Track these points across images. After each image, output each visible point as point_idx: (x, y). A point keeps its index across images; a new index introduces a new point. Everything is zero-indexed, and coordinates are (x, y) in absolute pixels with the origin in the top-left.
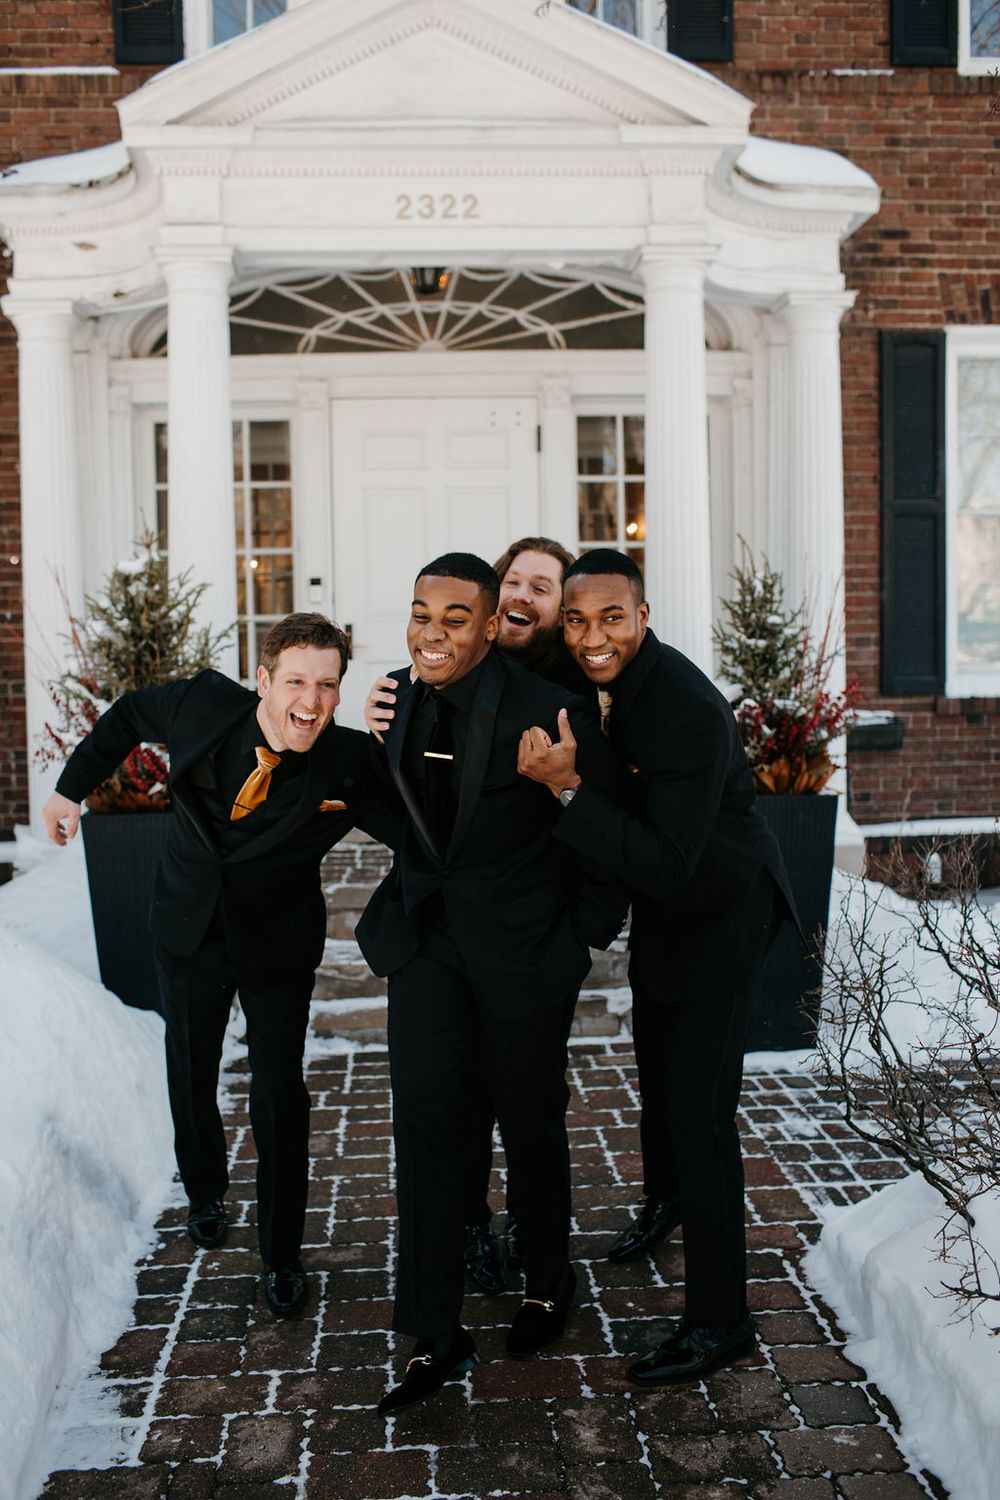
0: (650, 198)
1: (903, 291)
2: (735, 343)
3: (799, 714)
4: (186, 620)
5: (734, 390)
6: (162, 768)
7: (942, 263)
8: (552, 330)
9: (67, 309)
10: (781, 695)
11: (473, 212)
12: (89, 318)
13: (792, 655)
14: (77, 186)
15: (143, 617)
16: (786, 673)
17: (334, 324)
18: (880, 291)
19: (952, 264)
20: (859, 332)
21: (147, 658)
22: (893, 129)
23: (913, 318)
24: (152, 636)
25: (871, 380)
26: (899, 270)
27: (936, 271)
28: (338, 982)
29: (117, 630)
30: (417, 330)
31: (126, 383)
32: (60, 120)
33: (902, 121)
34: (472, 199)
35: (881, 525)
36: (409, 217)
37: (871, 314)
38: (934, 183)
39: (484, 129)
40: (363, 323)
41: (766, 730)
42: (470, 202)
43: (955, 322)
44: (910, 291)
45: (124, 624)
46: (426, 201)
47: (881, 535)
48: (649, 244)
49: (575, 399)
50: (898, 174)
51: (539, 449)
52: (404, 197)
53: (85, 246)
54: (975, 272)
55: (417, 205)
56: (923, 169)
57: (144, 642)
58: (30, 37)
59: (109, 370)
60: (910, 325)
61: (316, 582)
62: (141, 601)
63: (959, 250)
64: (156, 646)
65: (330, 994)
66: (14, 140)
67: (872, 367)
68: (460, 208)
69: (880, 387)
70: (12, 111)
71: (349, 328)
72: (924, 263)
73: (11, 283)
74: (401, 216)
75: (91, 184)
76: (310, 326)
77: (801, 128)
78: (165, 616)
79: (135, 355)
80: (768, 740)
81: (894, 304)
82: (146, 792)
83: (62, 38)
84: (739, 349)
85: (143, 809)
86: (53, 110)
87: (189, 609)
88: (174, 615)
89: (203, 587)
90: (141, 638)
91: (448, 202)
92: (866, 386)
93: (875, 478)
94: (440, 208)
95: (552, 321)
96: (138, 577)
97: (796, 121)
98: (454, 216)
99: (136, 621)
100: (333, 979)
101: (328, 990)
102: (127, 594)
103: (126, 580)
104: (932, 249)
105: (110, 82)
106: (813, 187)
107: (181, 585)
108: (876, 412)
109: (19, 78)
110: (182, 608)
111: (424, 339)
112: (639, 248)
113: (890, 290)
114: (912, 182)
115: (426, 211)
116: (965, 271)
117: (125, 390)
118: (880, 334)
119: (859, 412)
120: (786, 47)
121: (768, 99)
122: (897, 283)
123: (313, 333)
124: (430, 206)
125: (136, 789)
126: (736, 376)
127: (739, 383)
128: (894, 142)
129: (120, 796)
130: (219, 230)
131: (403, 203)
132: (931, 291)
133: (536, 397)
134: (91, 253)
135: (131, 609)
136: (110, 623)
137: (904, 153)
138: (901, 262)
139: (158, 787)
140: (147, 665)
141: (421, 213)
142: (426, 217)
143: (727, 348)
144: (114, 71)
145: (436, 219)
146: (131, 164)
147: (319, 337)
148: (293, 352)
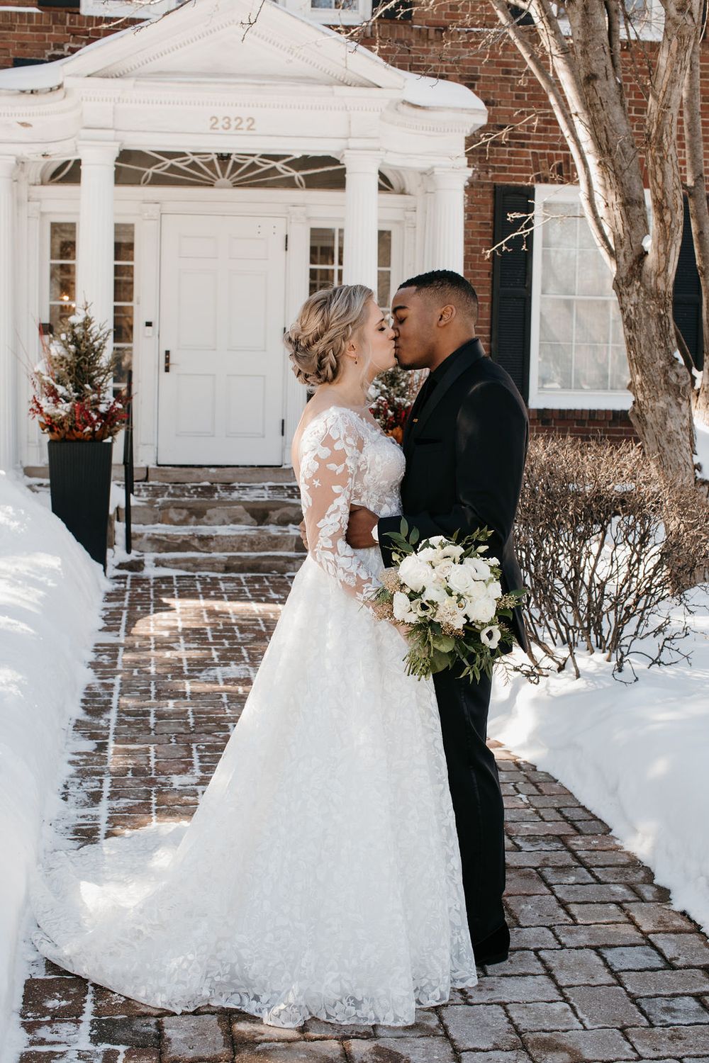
0: (350, 122)
1: (510, 162)
2: (407, 190)
3: (407, 405)
4: (102, 347)
5: (405, 218)
6: (91, 419)
7: (534, 146)
8: (297, 175)
9: (13, 160)
10: (398, 396)
11: (253, 127)
12: (21, 163)
13: (405, 376)
14: (23, 92)
15: (82, 345)
16: (403, 384)
17: (164, 166)
18: (496, 161)
19: (540, 147)
20: (482, 186)
21: (82, 365)
22: (507, 64)
23: (515, 179)
24: (86, 354)
25: (489, 214)
26: (508, 149)
27: (530, 151)
28: (166, 544)
29: (69, 352)
30: (215, 172)
31: (39, 200)
32: (3, 38)
33: (513, 60)
34: (252, 120)
35: (492, 302)
36: (217, 129)
37: (490, 175)
38: (531, 97)
39: (259, 85)
40: (180, 165)
41: (390, 412)
42: (250, 121)
43: (541, 182)
44: (515, 162)
45: (72, 347)
46: (227, 120)
47: (492, 308)
48: (348, 149)
49: (309, 219)
50: (509, 92)
51: (286, 249)
52: (214, 117)
53: (24, 124)
54: (554, 152)
55: (222, 122)
56: (524, 89)
57: (82, 357)
59: (28, 192)
60: (514, 182)
61: (149, 324)
62: (81, 337)
63: (546, 138)
64: (87, 359)
65: (161, 549)
67: (490, 207)
68: (245, 125)
69: (494, 219)
71: (173, 169)
72: (523, 145)
74: (212, 128)
75: (32, 92)
76: (149, 167)
78: (92, 345)
79: (42, 184)
80: (391, 417)
81: (504, 169)
82: (82, 431)
84: (409, 194)
85: (78, 440)
87: (105, 340)
88: (96, 344)
89: (110, 331)
90: (80, 356)
91: (239, 121)
92: (486, 218)
93: (489, 274)
94: (234, 124)
95: (297, 170)
96: (79, 325)
98: (242, 129)
99: (78, 346)
100: (163, 541)
101: (160, 547)
102: (73, 333)
103: (73, 326)
104: (528, 138)
105: (34, 17)
106: (449, 108)
107: (101, 329)
108: (491, 234)
110: (100, 341)
111: (219, 177)
112: (342, 151)
113: (502, 161)
114: (517, 97)
115: (226, 126)
116: (548, 151)
117: (38, 204)
118: (495, 186)
119: (481, 234)
120: (444, 12)
121: (432, 43)
122: (507, 157)
123: (151, 171)
124: (229, 123)
125: (77, 430)
126: (407, 210)
127: (409, 214)
128: (508, 72)
129: (68, 433)
130: (112, 132)
131: (214, 120)
132: (527, 162)
133: (286, 218)
134: (28, 129)
135: (75, 340)
136: (66, 347)
137: (513, 79)
138: (509, 144)
139: (88, 429)
140: (81, 368)
141: (223, 127)
142: (226, 129)
143: (403, 192)
144: (35, 10)
145: (232, 130)
146: (60, 87)
147: (154, 174)
148: (139, 184)
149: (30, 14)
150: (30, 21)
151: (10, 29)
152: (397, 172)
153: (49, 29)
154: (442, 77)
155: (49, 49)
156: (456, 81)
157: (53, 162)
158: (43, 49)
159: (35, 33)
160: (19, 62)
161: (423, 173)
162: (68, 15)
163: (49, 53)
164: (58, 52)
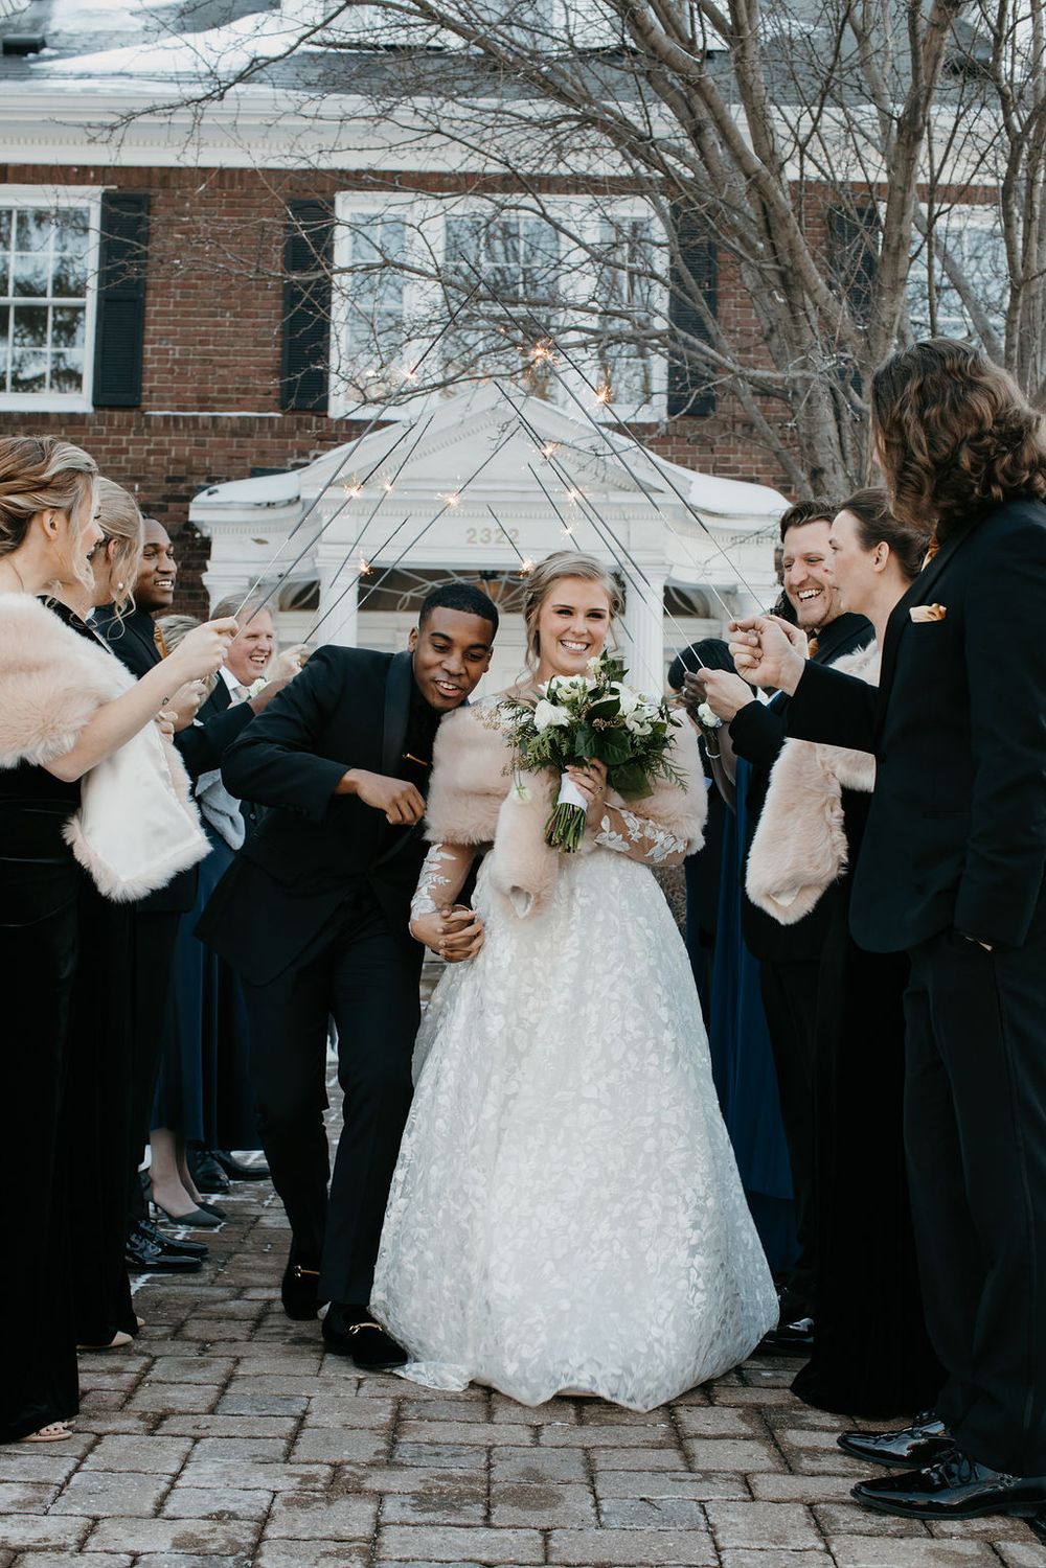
0: (628, 533)
11: (516, 540)
14: (259, 505)
32: (240, 446)
36: (475, 543)
39: (523, 492)
42: (513, 534)
46: (486, 533)
48: (627, 564)
52: (472, 530)
53: (259, 541)
55: (479, 536)
58: (222, 391)
66: (207, 459)
68: (507, 537)
70: (208, 439)
73: (209, 564)
74: (470, 541)
75: (269, 504)
76: (407, 590)
77: (763, 461)
79: (282, 610)
83: (246, 391)
84: (714, 618)
86: (235, 440)
94: (494, 537)
97: (760, 457)
98: (504, 542)
105: (276, 421)
106: (753, 515)
109: (214, 418)
112: (620, 566)
115: (486, 539)
121: (740, 442)
123: (409, 594)
124: (488, 536)
131: (472, 533)
134: (265, 546)
141: (482, 541)
142: (485, 542)
143: (707, 616)
144: (279, 415)
145: (492, 544)
146: (298, 498)
147: (412, 597)
148: (394, 609)
149: (270, 418)
150: (271, 426)
151: (249, 436)
152: (699, 592)
153: (291, 434)
154: (752, 480)
155: (292, 456)
156: (767, 485)
157: (297, 584)
158: (285, 457)
159: (276, 440)
160: (256, 473)
161: (728, 593)
162: (314, 419)
163: (291, 461)
164: (302, 460)
